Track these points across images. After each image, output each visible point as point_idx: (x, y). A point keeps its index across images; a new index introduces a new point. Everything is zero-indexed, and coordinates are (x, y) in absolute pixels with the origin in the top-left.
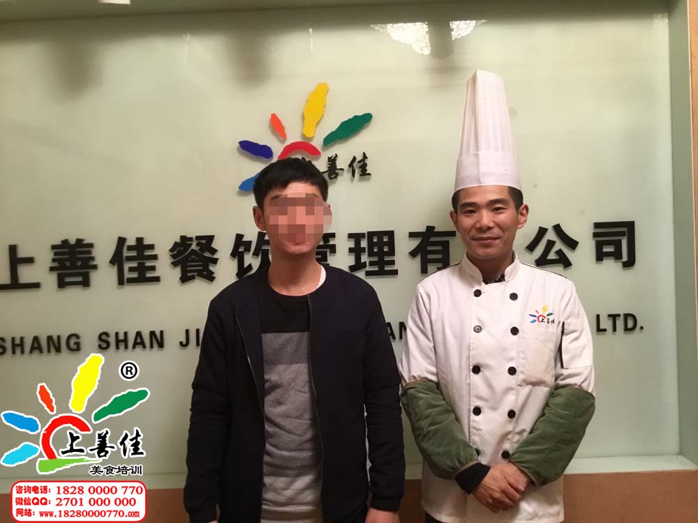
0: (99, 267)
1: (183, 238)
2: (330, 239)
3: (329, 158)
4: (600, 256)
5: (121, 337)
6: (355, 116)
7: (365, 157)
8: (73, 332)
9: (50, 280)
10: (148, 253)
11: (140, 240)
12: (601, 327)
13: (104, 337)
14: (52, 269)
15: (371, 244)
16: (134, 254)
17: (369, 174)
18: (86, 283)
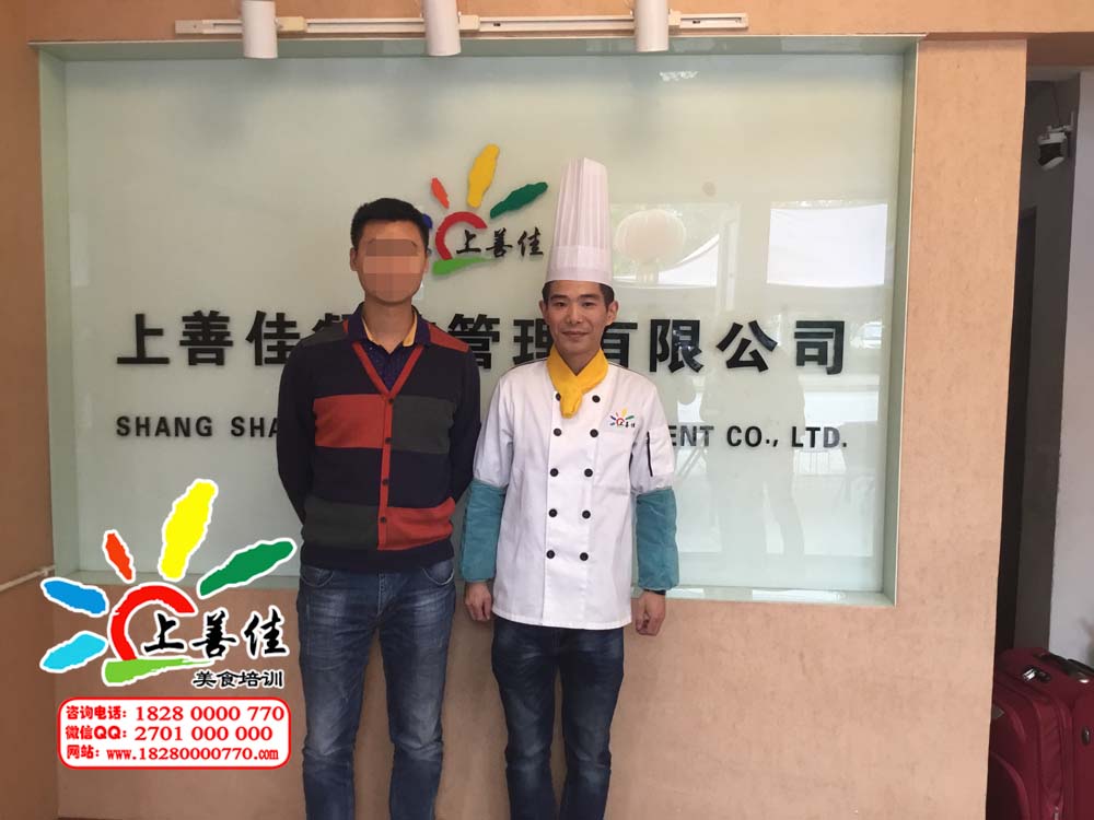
0: (235, 343)
1: (328, 315)
2: (494, 326)
3: (496, 233)
4: (801, 360)
5: (257, 423)
6: (528, 186)
7: (537, 232)
8: (204, 415)
9: (179, 355)
10: (289, 330)
11: (280, 316)
12: (797, 442)
13: (238, 422)
14: (182, 343)
15: (539, 333)
16: (273, 330)
17: (541, 253)
18: (220, 361)
